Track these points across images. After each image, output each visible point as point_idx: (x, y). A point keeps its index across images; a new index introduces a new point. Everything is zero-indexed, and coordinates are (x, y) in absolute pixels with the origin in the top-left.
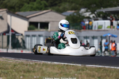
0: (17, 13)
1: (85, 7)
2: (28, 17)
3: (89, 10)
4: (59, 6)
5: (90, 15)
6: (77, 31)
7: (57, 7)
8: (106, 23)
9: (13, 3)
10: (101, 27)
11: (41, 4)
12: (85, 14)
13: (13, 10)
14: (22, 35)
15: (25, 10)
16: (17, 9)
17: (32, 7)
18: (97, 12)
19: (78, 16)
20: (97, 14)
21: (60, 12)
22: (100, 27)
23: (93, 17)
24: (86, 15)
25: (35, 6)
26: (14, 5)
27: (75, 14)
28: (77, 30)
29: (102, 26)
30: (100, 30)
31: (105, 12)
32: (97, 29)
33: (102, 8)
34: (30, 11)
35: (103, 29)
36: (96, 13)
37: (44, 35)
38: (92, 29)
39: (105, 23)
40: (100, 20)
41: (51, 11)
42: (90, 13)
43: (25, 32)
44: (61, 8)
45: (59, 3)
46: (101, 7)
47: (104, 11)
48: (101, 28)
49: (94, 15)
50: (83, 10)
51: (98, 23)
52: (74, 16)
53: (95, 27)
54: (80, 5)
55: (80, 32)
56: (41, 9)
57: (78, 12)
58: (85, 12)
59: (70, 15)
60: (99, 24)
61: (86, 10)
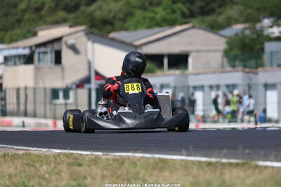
0: (112, 35)
1: (271, 15)
2: (138, 43)
3: (280, 22)
4: (220, 14)
6: (248, 73)
7: (209, 19)
9: (110, 11)
11: (174, 12)
12: (270, 30)
13: (109, 27)
15: (136, 27)
16: (118, 24)
17: (152, 19)
19: (255, 36)
21: (214, 28)
24: (273, 33)
25: (158, 17)
26: (111, 15)
27: (247, 32)
28: (247, 70)
34: (149, 27)
37: (173, 84)
41: (193, 27)
44: (221, 19)
45: (220, 6)
50: (267, 22)
52: (246, 36)
54: (258, 9)
55: (256, 73)
56: (172, 23)
57: (254, 28)
58: (271, 27)
59: (237, 35)
61: (273, 22)
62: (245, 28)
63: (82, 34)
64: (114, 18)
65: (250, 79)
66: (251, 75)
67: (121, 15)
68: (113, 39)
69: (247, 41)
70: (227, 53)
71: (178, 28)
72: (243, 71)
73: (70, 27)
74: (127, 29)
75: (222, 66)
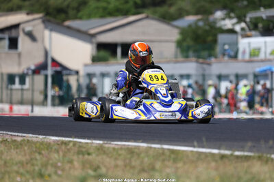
0: (67, 23)
1: (224, 8)
2: (92, 32)
3: (232, 15)
4: (171, 5)
5: (234, 25)
6: (202, 63)
7: (161, 10)
8: (268, 44)
10: (257, 53)
11: (126, 1)
12: (223, 23)
13: (63, 16)
14: (77, 73)
15: (89, 17)
16: (71, 13)
17: (105, 9)
18: (251, 18)
19: (207, 28)
20: (251, 21)
21: (167, 18)
22: (255, 53)
23: (243, 29)
24: (225, 25)
25: (111, 6)
27: (201, 24)
28: (201, 60)
29: (259, 49)
30: (256, 59)
31: (267, 17)
32: (247, 57)
33: (262, 9)
34: (102, 17)
35: (262, 56)
36: (248, 20)
38: (235, 57)
39: (265, 43)
40: (256, 36)
41: (147, 17)
42: (235, 21)
43: (86, 65)
44: (173, 10)
46: (260, 6)
47: (264, 16)
48: (258, 55)
49: (243, 25)
50: (219, 14)
51: (249, 43)
52: (198, 27)
53: (244, 52)
54: (211, 2)
55: (209, 64)
56: (126, 13)
57: (207, 20)
58: (224, 19)
59: (190, 26)
60: (253, 46)
61: (226, 14)
62: (199, 20)
63: (39, 21)
64: (68, 6)
65: (204, 70)
66: (205, 66)
67: (75, 4)
68: (69, 28)
69: (200, 32)
70: (179, 44)
71: (132, 18)
72: (197, 62)
73: (28, 14)
74: (80, 18)
75: (176, 57)
